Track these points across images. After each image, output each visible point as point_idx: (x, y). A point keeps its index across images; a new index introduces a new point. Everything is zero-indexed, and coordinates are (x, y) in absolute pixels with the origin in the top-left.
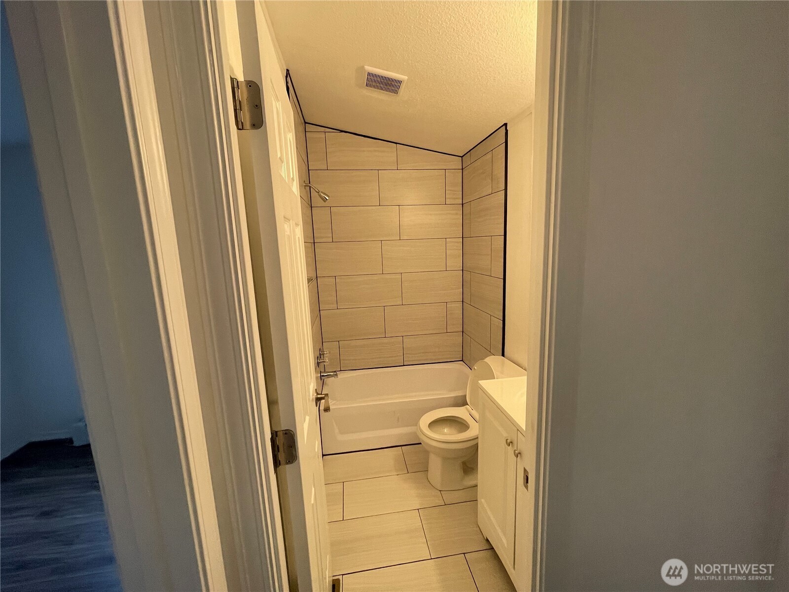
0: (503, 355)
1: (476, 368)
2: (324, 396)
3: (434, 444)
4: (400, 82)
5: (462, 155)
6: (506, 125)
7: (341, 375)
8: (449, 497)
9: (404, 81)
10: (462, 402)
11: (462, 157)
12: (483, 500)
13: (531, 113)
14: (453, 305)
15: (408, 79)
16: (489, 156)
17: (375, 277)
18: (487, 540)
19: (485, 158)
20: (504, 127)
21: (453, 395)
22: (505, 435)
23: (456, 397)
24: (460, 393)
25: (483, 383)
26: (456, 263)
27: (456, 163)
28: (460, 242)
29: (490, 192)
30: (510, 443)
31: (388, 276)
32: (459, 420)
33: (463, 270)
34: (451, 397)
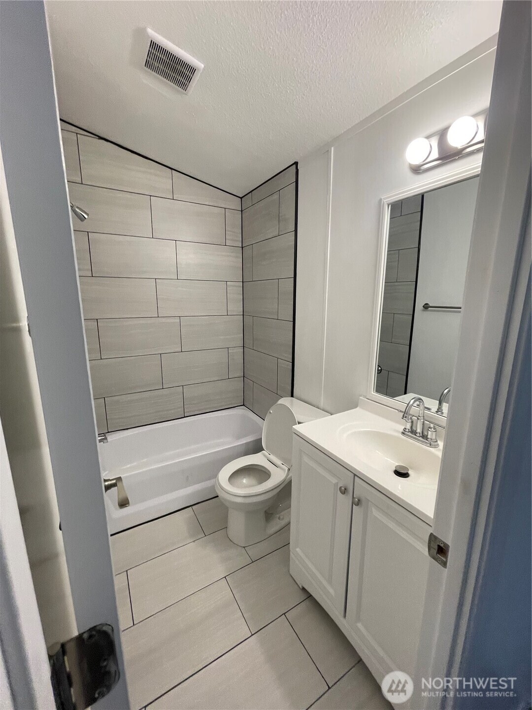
0: (292, 396)
1: (271, 412)
2: (114, 481)
3: (239, 500)
4: (193, 70)
5: (241, 196)
6: (296, 163)
7: (111, 438)
8: (254, 552)
9: (198, 69)
10: (256, 448)
11: (241, 198)
12: (298, 549)
13: (328, 151)
14: (235, 350)
15: (204, 69)
16: (276, 197)
17: (150, 321)
18: (304, 589)
19: (271, 198)
20: (294, 166)
21: (244, 441)
22: (334, 481)
23: (247, 444)
24: (249, 439)
25: (297, 427)
26: (236, 307)
27: (235, 204)
28: (240, 286)
29: (276, 233)
30: (344, 491)
31: (163, 320)
32: (260, 468)
33: (243, 315)
34: (243, 444)
